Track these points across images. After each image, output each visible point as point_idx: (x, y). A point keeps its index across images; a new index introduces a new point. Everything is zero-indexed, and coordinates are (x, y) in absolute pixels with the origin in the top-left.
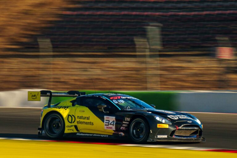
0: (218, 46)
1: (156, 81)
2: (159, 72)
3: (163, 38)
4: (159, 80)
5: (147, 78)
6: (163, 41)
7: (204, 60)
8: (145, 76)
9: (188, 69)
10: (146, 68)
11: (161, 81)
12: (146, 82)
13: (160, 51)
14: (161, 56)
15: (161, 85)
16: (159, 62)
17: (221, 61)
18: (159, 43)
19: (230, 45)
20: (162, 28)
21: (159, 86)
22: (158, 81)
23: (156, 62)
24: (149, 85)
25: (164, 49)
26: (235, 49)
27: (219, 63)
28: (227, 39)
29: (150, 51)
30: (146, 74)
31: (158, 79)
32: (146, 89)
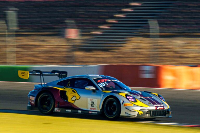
0: (67, 28)
1: (13, 57)
2: (15, 49)
3: (19, 21)
4: (16, 56)
5: (7, 54)
6: (19, 23)
7: (53, 39)
8: (4, 52)
9: (40, 47)
10: (6, 46)
11: (17, 57)
12: (6, 58)
13: (16, 32)
14: (17, 35)
15: (17, 60)
16: (15, 41)
17: (69, 40)
18: (15, 24)
19: (76, 27)
20: (18, 12)
21: (16, 61)
22: (14, 57)
23: (13, 41)
24: (8, 61)
25: (19, 30)
26: (81, 31)
27: (67, 42)
28: (73, 21)
29: (8, 32)
30: (6, 51)
31: (14, 55)
32: (5, 63)
